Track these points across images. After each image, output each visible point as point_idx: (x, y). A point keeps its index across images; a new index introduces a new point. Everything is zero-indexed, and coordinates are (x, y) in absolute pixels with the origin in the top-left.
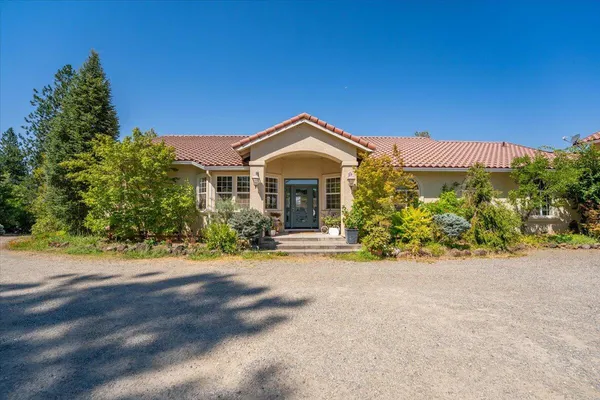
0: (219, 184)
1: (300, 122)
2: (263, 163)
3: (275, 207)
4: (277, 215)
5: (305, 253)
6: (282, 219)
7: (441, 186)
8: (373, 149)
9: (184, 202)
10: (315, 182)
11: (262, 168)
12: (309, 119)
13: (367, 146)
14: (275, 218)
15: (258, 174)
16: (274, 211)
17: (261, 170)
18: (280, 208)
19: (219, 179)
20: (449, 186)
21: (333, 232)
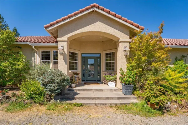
0: (42, 55)
1: (91, 10)
2: (66, 39)
3: (76, 69)
4: (77, 74)
5: (96, 104)
6: (80, 76)
7: (174, 58)
8: (142, 29)
9: (19, 65)
10: (98, 56)
11: (66, 43)
12: (98, 8)
13: (138, 27)
14: (75, 76)
15: (63, 46)
16: (75, 71)
17: (65, 44)
18: (79, 70)
19: (43, 52)
20: (179, 58)
21: (111, 85)
